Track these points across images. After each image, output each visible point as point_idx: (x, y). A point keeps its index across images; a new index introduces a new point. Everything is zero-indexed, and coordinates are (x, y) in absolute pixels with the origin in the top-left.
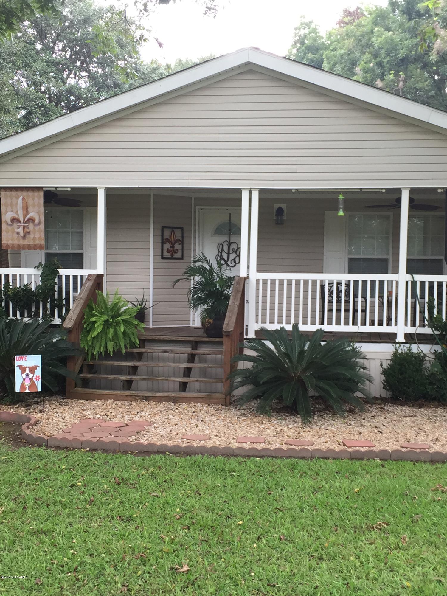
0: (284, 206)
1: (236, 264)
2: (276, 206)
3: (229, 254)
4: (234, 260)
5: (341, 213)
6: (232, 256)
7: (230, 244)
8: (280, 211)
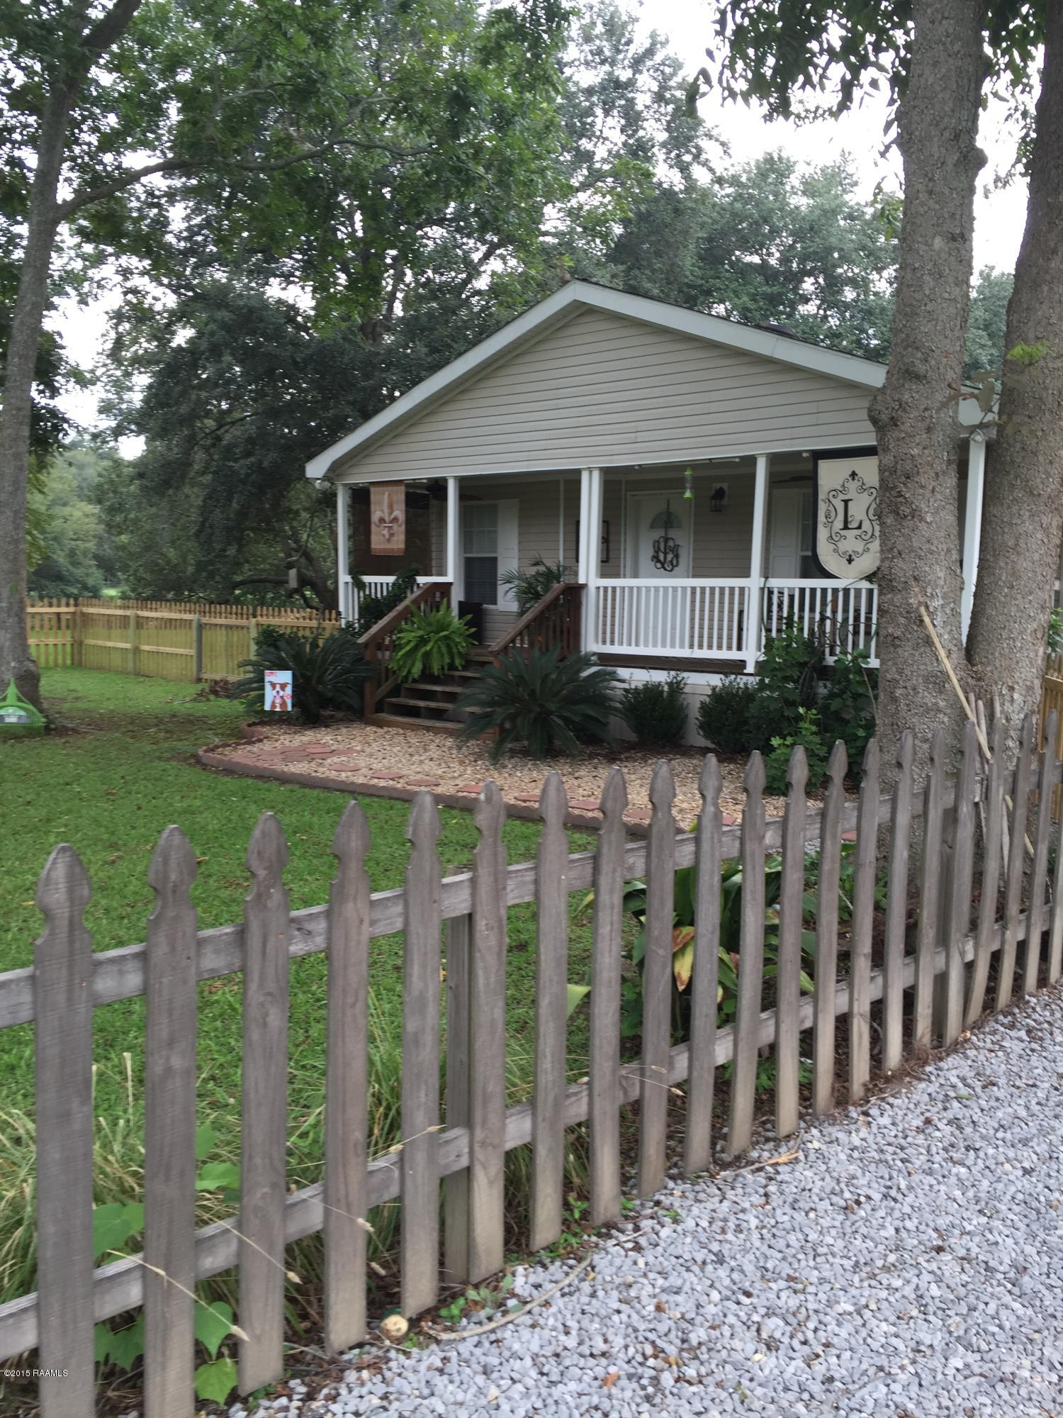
0: (725, 486)
1: (673, 567)
2: (718, 485)
3: (665, 554)
4: (671, 562)
5: (688, 494)
6: (670, 556)
7: (666, 540)
8: (720, 494)
